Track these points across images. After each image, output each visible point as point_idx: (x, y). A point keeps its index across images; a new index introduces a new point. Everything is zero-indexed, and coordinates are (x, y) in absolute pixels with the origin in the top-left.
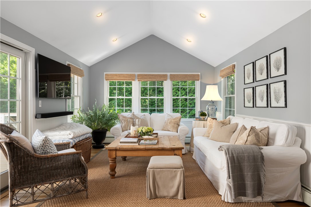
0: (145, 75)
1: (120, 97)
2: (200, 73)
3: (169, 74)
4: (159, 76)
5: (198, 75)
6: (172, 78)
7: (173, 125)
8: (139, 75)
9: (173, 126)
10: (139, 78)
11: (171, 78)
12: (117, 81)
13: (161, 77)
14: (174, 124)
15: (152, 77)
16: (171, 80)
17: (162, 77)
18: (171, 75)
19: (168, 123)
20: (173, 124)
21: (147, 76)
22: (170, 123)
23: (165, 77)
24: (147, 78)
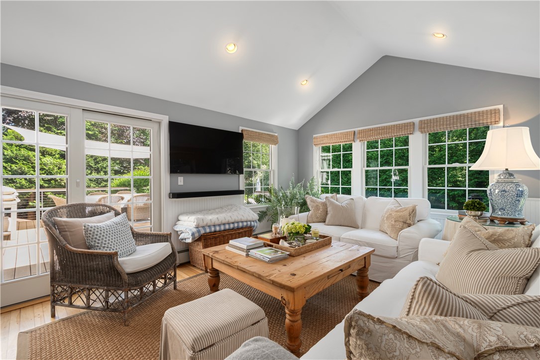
0: (370, 130)
1: (336, 169)
2: (502, 106)
3: (416, 121)
4: (395, 128)
5: (497, 112)
6: (424, 128)
7: (393, 223)
8: (360, 132)
9: (392, 225)
10: (360, 136)
11: (421, 128)
12: (331, 145)
13: (400, 128)
14: (395, 221)
15: (383, 131)
16: (422, 132)
17: (402, 128)
18: (421, 121)
19: (385, 219)
20: (393, 220)
21: (374, 131)
22: (387, 218)
23: (409, 127)
24: (374, 135)
